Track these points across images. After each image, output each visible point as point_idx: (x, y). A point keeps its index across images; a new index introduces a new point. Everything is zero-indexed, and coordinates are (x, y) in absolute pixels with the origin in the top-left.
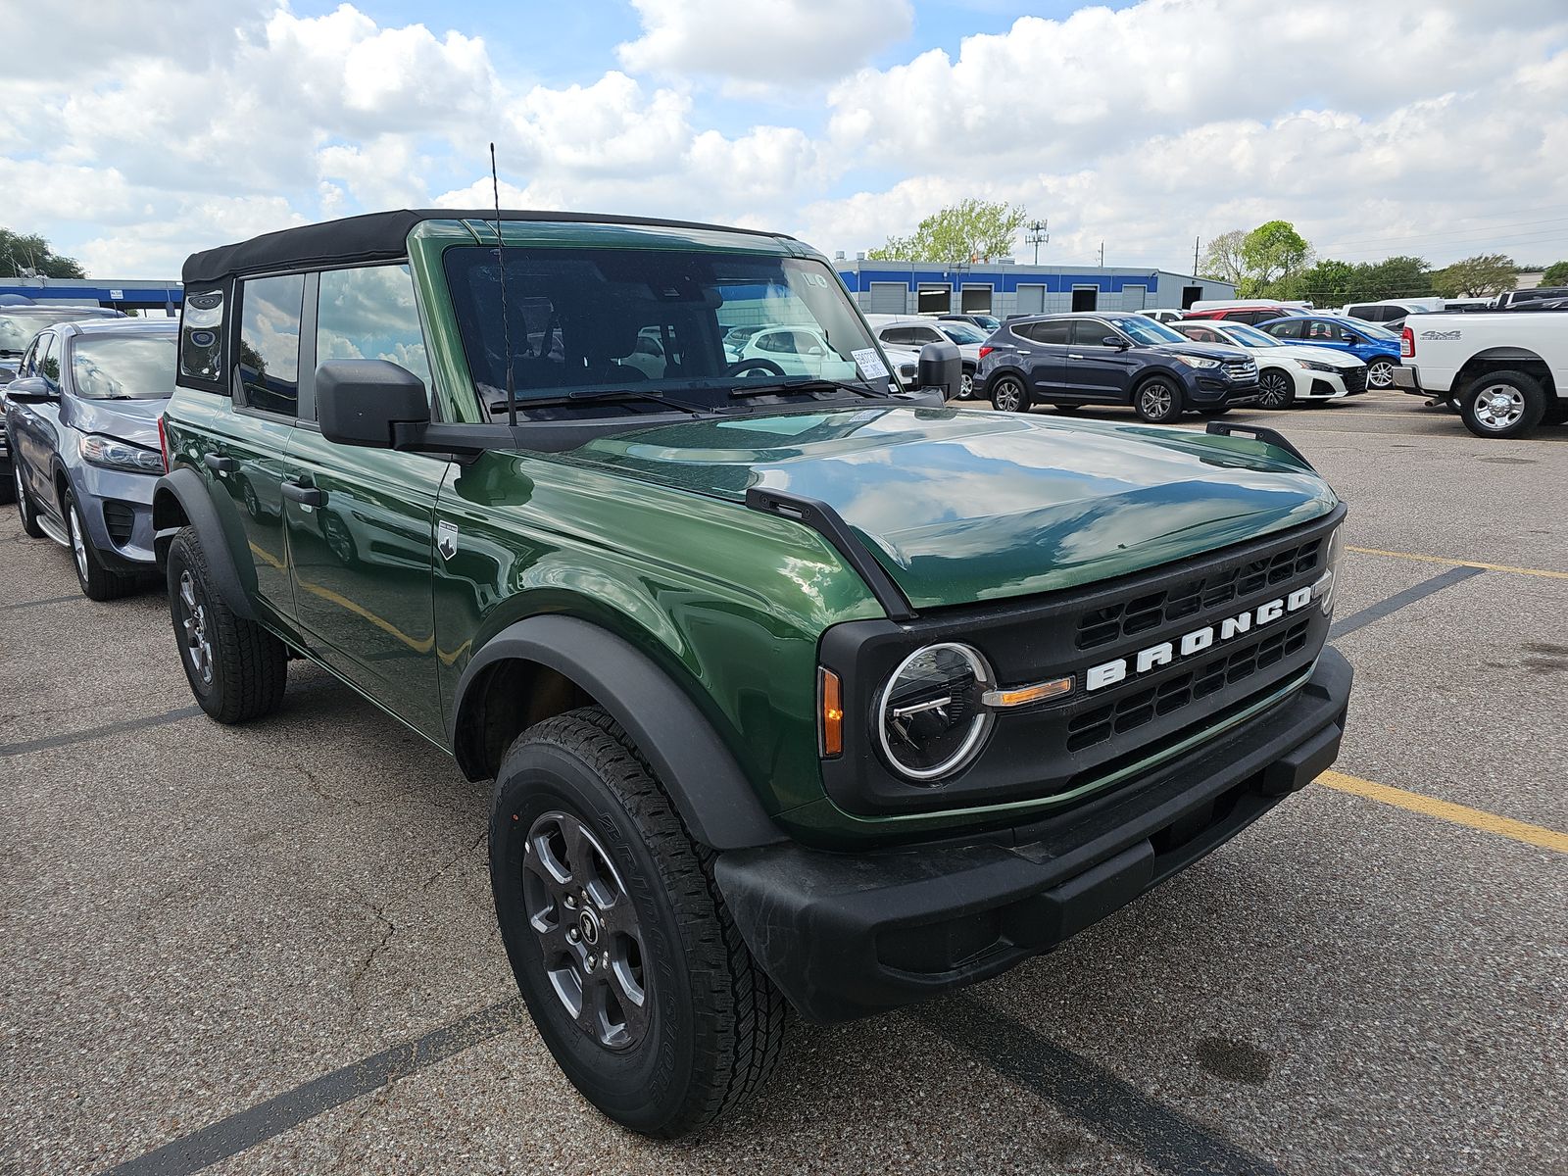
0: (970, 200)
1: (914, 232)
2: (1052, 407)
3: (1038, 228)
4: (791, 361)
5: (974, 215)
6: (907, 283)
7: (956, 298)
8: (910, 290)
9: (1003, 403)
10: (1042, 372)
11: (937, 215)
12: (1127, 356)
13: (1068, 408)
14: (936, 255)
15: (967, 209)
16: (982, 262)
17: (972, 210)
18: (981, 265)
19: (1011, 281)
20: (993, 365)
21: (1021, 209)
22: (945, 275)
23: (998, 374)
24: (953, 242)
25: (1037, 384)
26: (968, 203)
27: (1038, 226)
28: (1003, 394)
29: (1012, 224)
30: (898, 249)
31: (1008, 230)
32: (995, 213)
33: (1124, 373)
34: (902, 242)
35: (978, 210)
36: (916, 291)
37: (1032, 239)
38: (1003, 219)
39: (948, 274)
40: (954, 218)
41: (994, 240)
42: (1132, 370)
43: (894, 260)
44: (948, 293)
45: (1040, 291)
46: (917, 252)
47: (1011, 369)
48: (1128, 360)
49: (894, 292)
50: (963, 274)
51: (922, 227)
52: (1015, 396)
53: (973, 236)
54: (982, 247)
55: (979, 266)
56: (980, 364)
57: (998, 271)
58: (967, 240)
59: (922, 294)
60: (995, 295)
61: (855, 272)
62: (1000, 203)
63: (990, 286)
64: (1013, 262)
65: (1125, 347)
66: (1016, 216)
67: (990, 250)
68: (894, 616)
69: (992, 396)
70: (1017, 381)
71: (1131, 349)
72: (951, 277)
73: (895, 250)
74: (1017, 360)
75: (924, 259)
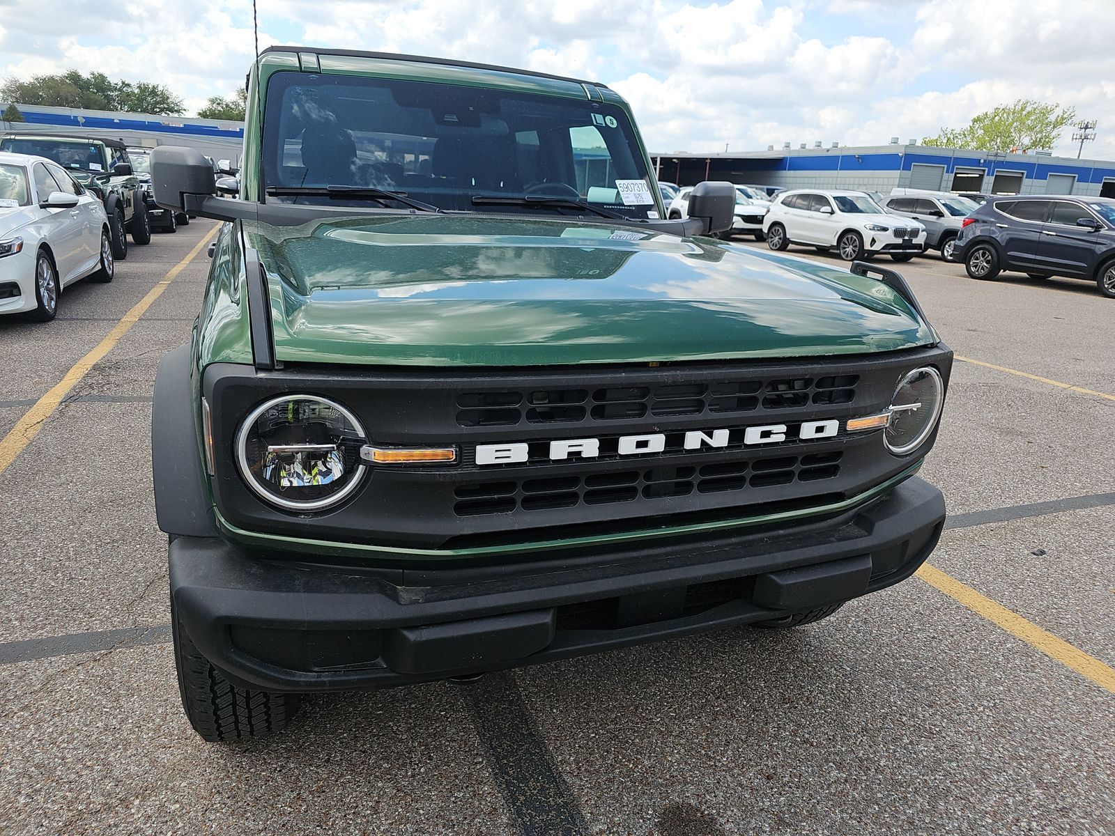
0: (1023, 100)
1: (967, 125)
2: (1025, 275)
3: (1086, 128)
4: (805, 217)
5: (1024, 113)
6: (946, 166)
7: (988, 181)
8: (947, 172)
9: (976, 267)
10: (1015, 243)
11: (991, 111)
12: (1098, 236)
13: (1039, 279)
14: (983, 145)
15: (1019, 108)
16: (1020, 152)
17: (1023, 109)
18: (1018, 155)
19: (1042, 171)
20: (974, 233)
21: (1071, 110)
22: (982, 161)
23: (976, 242)
24: (1000, 134)
25: (1008, 253)
26: (1021, 103)
27: (1087, 126)
28: (977, 259)
29: (1060, 122)
30: (949, 139)
31: (1054, 127)
32: (1045, 112)
33: (1093, 251)
34: (954, 132)
35: (1029, 109)
36: (952, 172)
37: (1078, 137)
38: (1052, 118)
39: (985, 161)
40: (1005, 115)
41: (1039, 136)
42: (1101, 249)
43: (944, 147)
44: (982, 176)
45: (1072, 179)
46: (966, 142)
47: (987, 239)
48: (1100, 240)
49: (933, 172)
50: (999, 162)
51: (975, 121)
52: (988, 262)
53: (1020, 131)
54: (1026, 141)
55: (1017, 156)
56: (962, 232)
57: (1032, 161)
58: (1013, 134)
59: (958, 175)
60: (1026, 181)
61: (900, 154)
62: (1050, 103)
63: (1023, 173)
64: (1050, 154)
65: (1098, 228)
66: (1065, 116)
67: (1034, 144)
68: (259, 364)
69: (967, 260)
70: (993, 251)
71: (1103, 231)
72: (987, 163)
73: (946, 139)
74: (994, 232)
75: (971, 148)
